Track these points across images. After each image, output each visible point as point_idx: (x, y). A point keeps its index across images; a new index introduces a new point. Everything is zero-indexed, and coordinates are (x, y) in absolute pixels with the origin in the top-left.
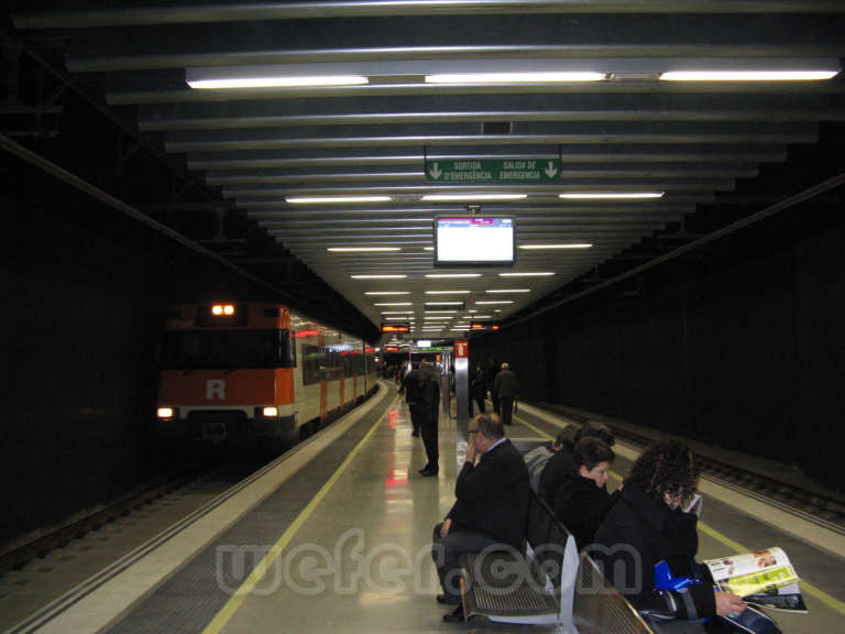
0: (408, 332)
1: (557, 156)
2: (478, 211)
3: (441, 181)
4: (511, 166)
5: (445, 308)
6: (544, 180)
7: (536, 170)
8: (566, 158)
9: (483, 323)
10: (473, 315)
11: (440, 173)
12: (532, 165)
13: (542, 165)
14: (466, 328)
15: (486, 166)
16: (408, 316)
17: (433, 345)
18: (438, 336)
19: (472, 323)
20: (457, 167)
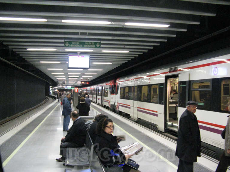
0: (64, 84)
1: (100, 42)
2: (80, 54)
3: (68, 46)
4: (87, 43)
5: (74, 78)
6: (96, 47)
7: (94, 45)
8: (102, 42)
9: (85, 82)
10: (82, 79)
11: (68, 44)
12: (93, 44)
13: (96, 44)
14: (80, 83)
15: (81, 43)
16: (64, 79)
17: (72, 87)
18: (73, 85)
19: (82, 82)
20: (73, 43)
